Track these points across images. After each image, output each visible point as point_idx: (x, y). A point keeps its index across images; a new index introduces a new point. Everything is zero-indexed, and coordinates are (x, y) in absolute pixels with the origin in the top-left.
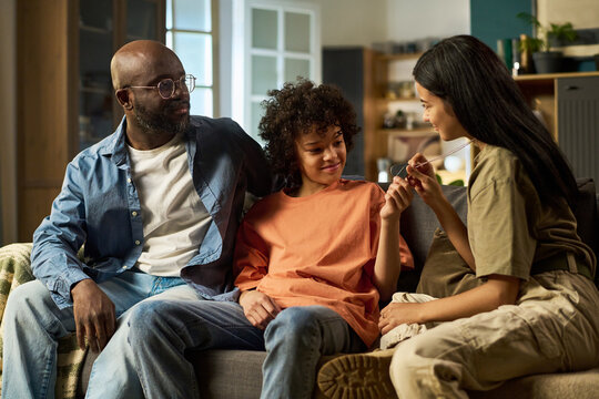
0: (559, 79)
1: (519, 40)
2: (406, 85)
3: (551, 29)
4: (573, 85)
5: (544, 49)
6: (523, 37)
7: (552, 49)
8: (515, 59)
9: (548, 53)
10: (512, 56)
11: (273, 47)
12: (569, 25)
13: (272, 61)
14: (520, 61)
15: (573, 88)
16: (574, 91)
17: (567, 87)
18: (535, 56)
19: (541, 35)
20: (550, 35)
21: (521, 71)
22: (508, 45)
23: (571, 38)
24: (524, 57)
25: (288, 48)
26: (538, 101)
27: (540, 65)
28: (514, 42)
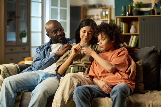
0: (140, 17)
1: (128, 6)
2: (92, 16)
3: (137, 3)
4: (143, 19)
5: (135, 9)
6: (129, 6)
7: (137, 9)
8: (127, 11)
9: (136, 10)
10: (126, 10)
11: (57, 6)
12: (142, 3)
13: (57, 9)
14: (128, 12)
15: (143, 20)
16: (144, 20)
17: (142, 19)
18: (132, 11)
19: (134, 5)
20: (136, 5)
21: (129, 15)
22: (125, 7)
23: (142, 6)
24: (130, 11)
25: (61, 6)
26: (134, 23)
27: (134, 13)
28: (127, 7)
